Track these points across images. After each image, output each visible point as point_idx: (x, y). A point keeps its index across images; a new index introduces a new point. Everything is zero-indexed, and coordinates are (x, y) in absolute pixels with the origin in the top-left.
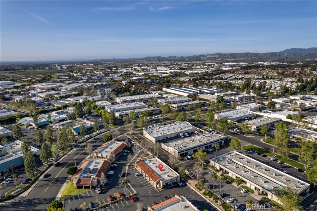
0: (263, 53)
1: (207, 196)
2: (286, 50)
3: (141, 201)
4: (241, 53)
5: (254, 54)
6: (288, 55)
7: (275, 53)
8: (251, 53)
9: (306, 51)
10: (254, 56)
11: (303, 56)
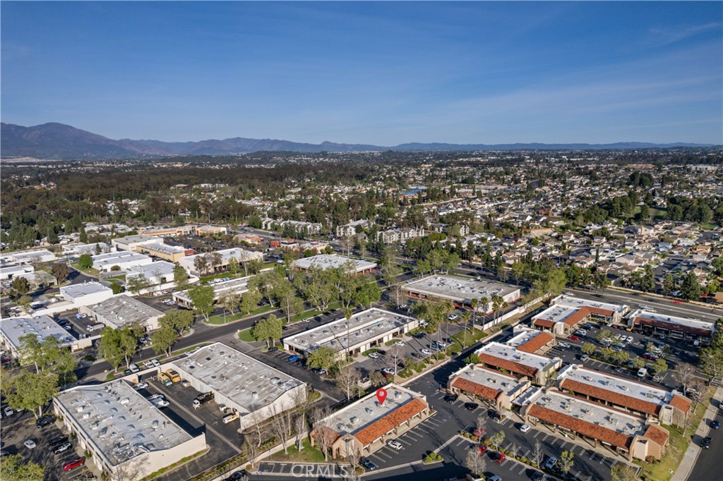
1: (423, 369)
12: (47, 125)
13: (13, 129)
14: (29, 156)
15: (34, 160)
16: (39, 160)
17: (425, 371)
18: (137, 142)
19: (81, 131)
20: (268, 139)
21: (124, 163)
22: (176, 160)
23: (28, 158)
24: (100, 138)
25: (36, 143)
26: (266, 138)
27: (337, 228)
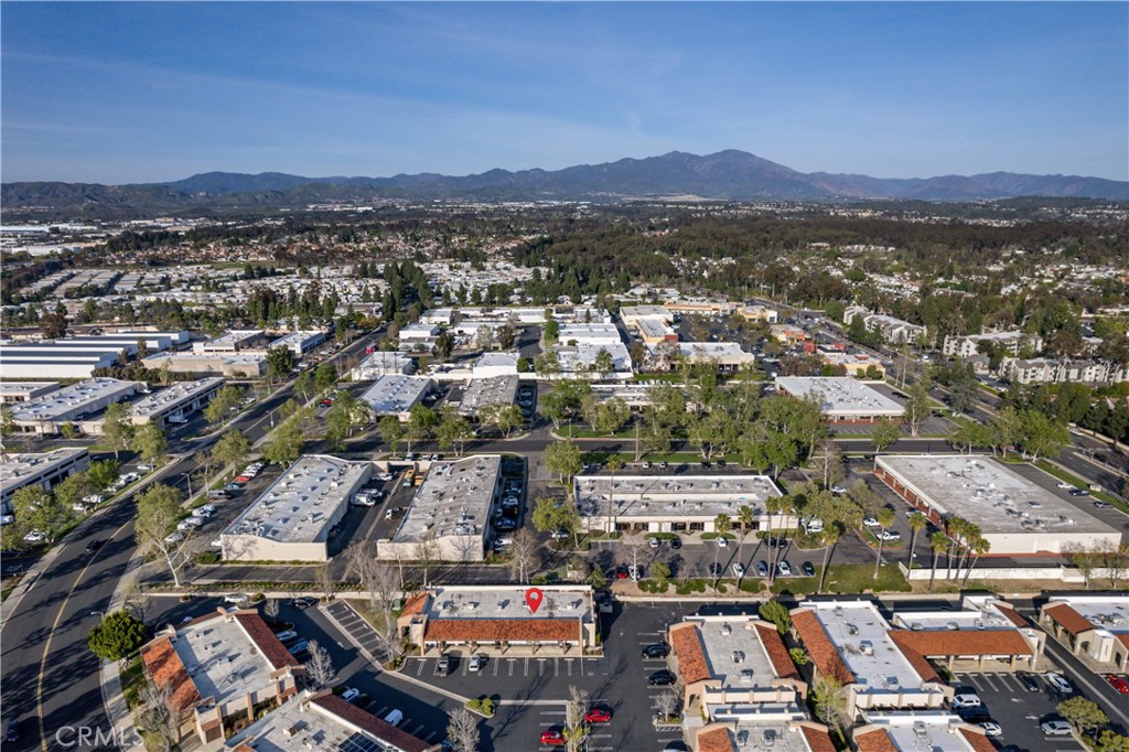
0: (120, 187)
1: (693, 593)
2: (194, 177)
3: (617, 705)
4: (20, 185)
5: (84, 187)
6: (210, 195)
7: (166, 186)
8: (69, 185)
9: (256, 181)
10: (89, 197)
11: (257, 197)
12: (725, 152)
13: (686, 158)
14: (694, 194)
15: (696, 199)
16: (702, 199)
17: (696, 596)
18: (835, 176)
19: (761, 160)
20: (1059, 175)
21: (794, 207)
22: (865, 205)
23: (691, 196)
24: (785, 170)
25: (707, 177)
26: (1054, 173)
27: (946, 340)
